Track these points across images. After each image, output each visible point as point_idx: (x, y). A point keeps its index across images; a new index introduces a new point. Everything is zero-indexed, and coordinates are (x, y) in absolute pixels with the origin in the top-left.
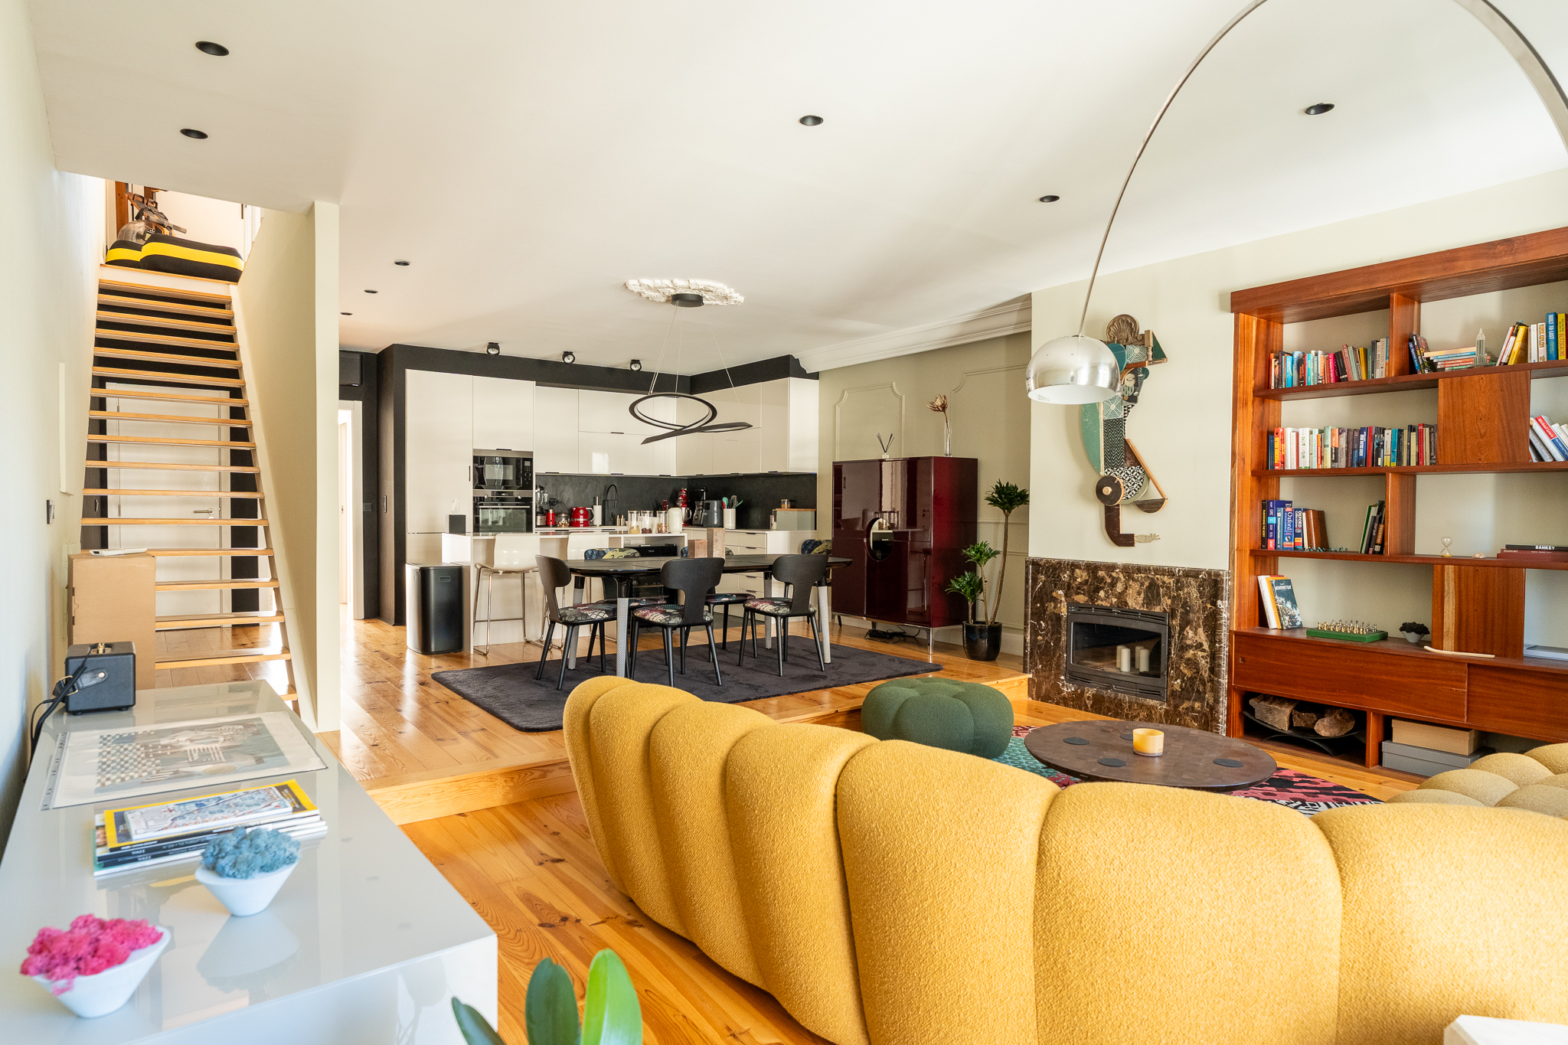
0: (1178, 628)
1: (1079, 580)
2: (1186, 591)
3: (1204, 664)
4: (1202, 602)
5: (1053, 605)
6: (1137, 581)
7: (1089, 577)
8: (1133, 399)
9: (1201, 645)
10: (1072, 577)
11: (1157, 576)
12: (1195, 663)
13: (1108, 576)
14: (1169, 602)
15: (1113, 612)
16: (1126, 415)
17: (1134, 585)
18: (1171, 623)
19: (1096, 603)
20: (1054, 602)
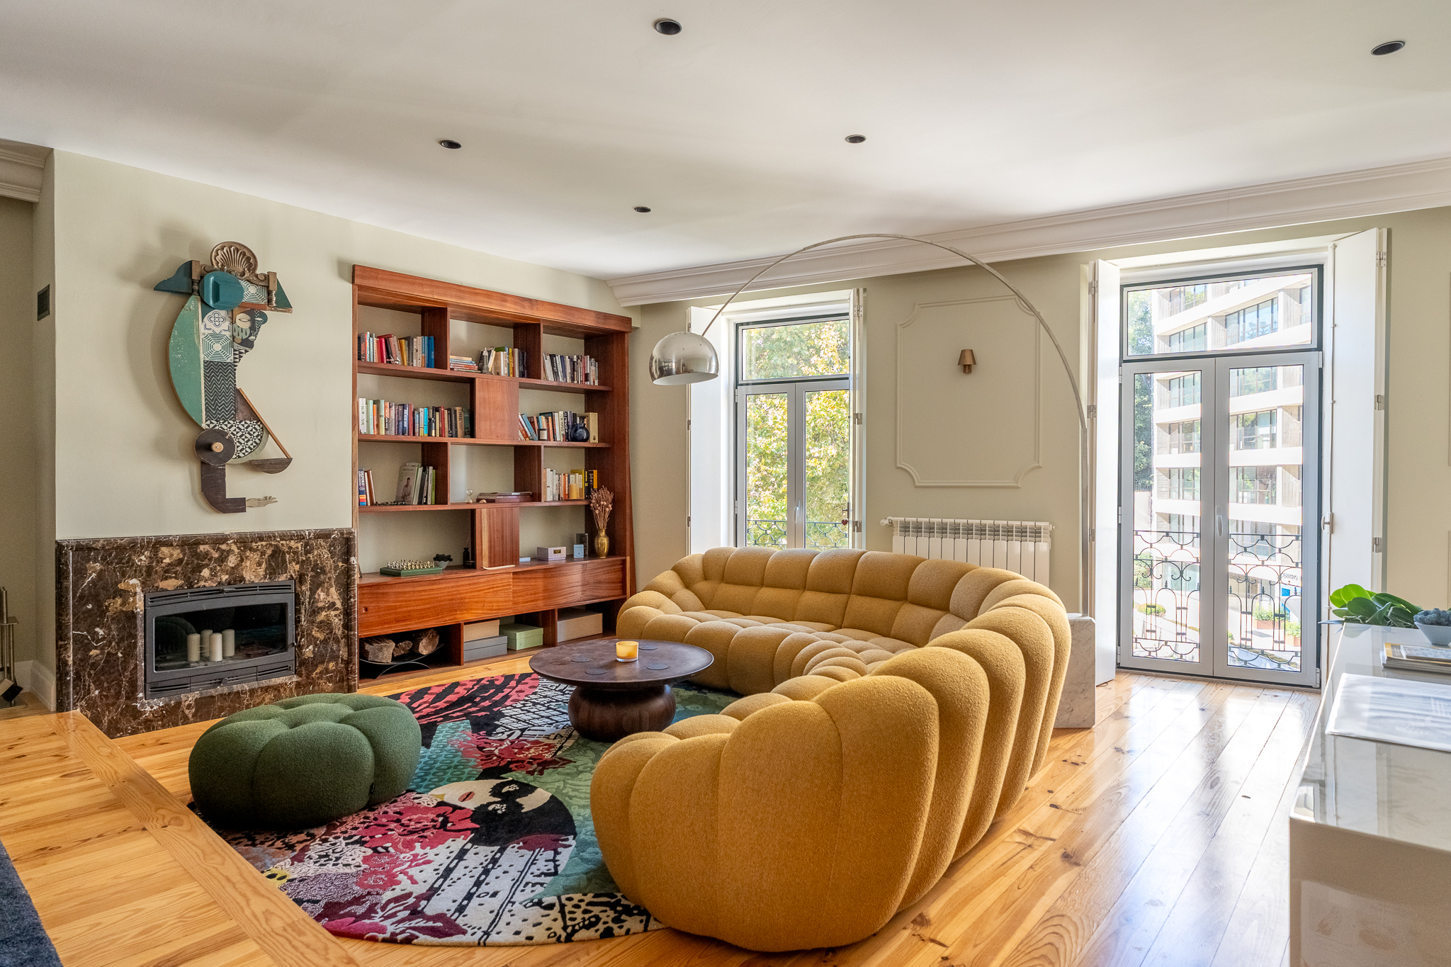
0: (308, 593)
1: (167, 561)
2: (316, 553)
3: (337, 622)
4: (334, 562)
6: (255, 550)
7: (184, 555)
9: (334, 604)
10: (155, 557)
11: (281, 542)
12: (328, 623)
13: (214, 550)
14: (297, 567)
15: (222, 591)
16: (237, 360)
17: (252, 555)
18: (299, 589)
19: (195, 586)
20: (121, 597)
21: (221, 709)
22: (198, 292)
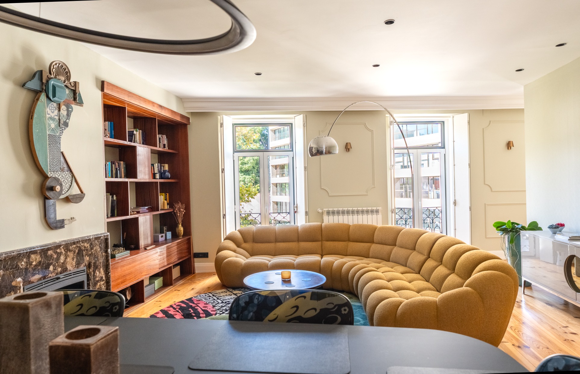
0: (92, 273)
1: (34, 263)
2: (95, 249)
4: (101, 253)
6: (71, 251)
7: (42, 258)
8: (66, 124)
9: (102, 277)
10: (29, 263)
11: (82, 245)
13: (54, 253)
14: (88, 258)
15: (58, 278)
16: (61, 134)
17: (70, 254)
18: (89, 271)
19: (46, 278)
20: (13, 291)
22: (45, 91)
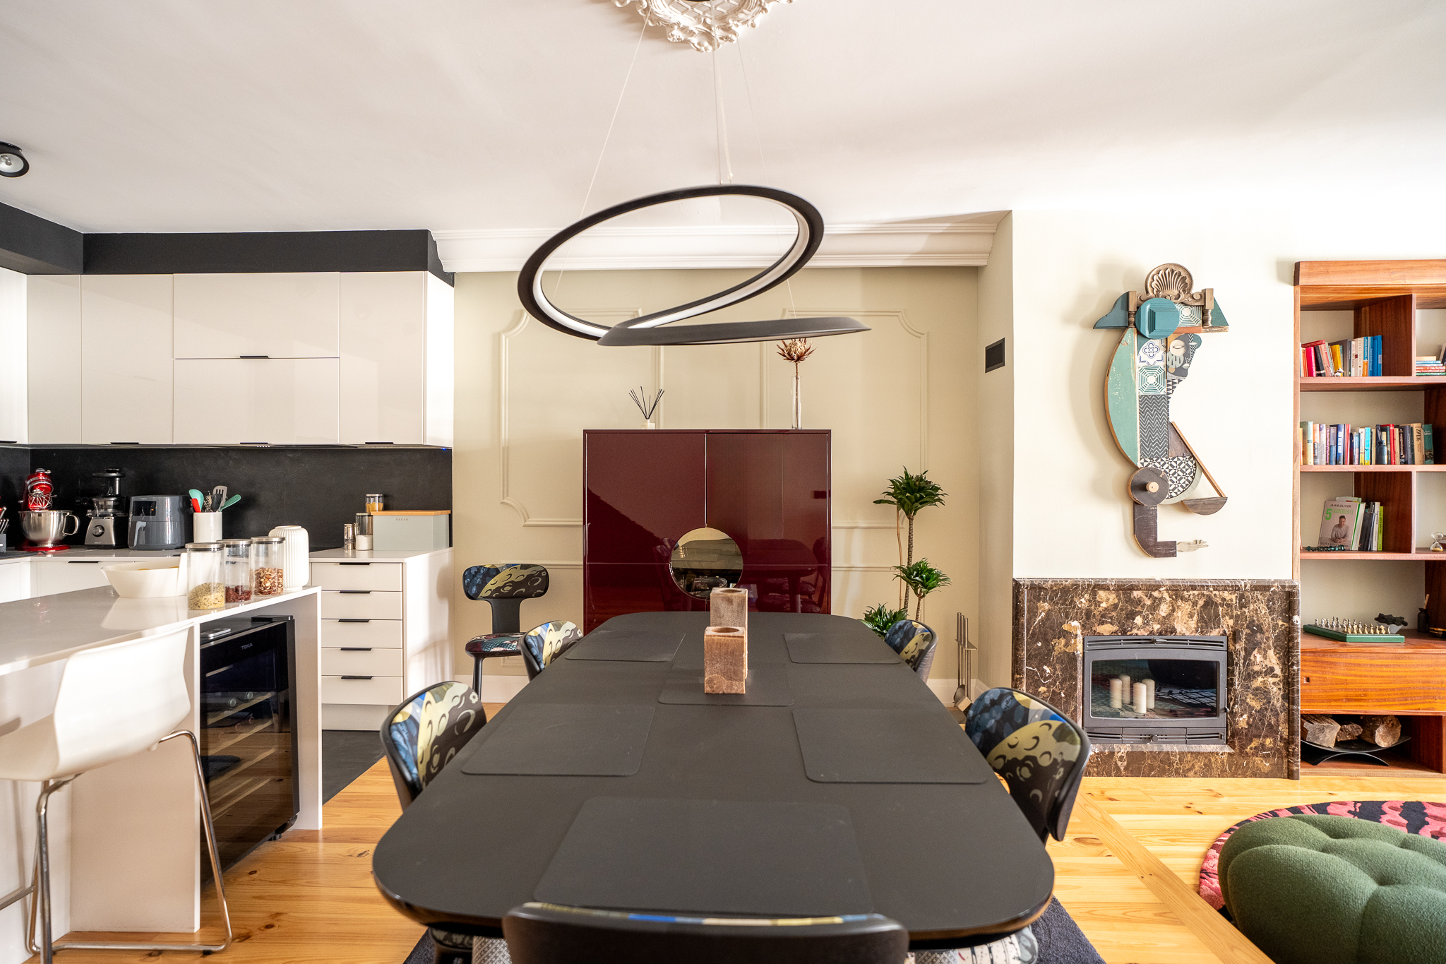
0: (1243, 653)
1: (1104, 605)
2: (1252, 607)
3: (1276, 692)
4: (1273, 619)
5: (1063, 641)
6: (1187, 600)
7: (1119, 600)
8: (1182, 372)
9: (1272, 669)
10: (1094, 601)
11: (1214, 592)
12: (1265, 692)
13: (1147, 596)
14: (1231, 622)
15: (1153, 642)
16: (1171, 392)
17: (1183, 605)
18: (1232, 647)
19: (1128, 633)
20: (1064, 638)
21: (1151, 768)
22: (1135, 324)
